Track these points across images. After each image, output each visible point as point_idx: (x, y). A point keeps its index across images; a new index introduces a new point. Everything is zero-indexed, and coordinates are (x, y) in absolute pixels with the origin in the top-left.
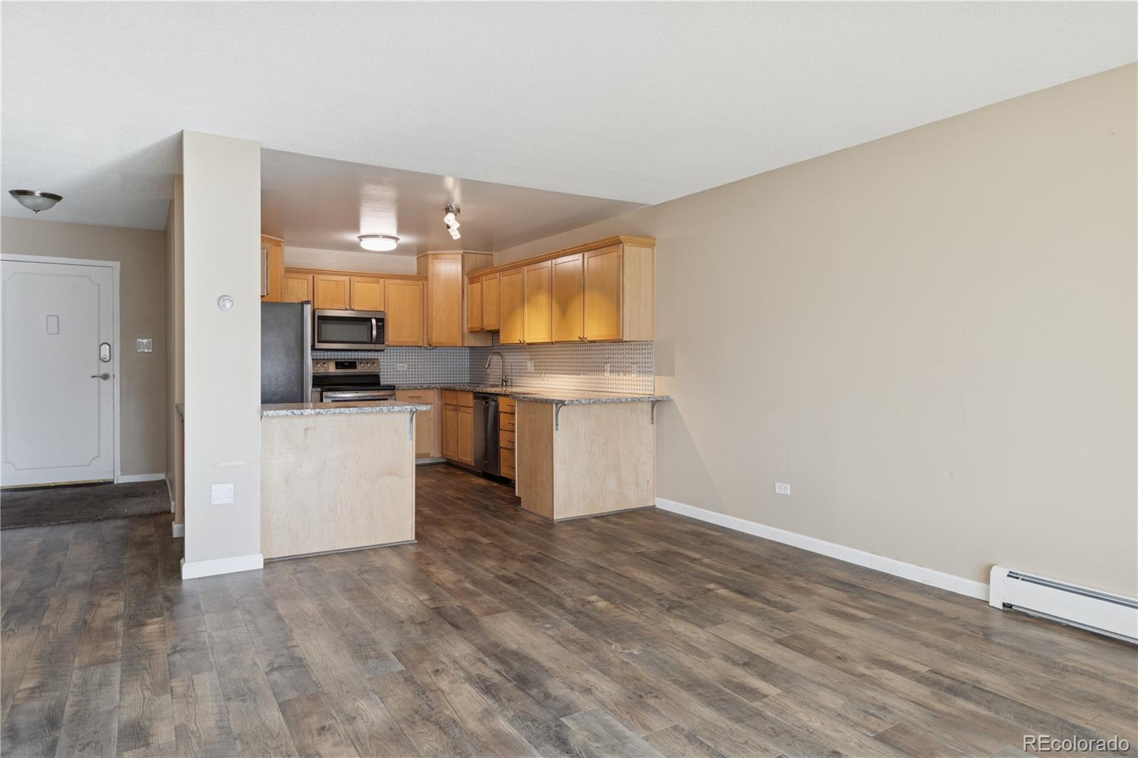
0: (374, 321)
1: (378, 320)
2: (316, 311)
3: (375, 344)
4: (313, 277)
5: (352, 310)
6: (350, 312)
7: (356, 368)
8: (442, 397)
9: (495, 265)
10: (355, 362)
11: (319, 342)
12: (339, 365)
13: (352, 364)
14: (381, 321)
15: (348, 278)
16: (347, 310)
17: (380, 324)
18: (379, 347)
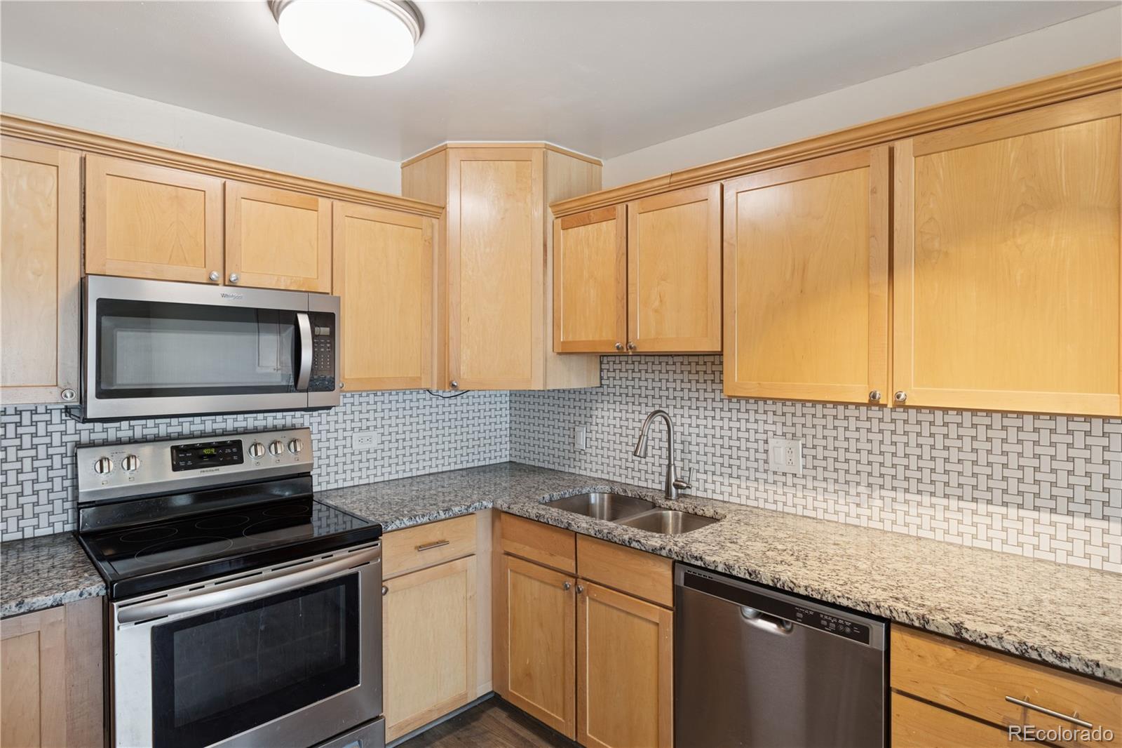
0: (304, 322)
1: (316, 318)
2: (91, 282)
3: (307, 391)
4: (83, 161)
5: (232, 284)
6: (221, 289)
7: (241, 461)
8: (498, 535)
9: (605, 188)
10: (238, 444)
11: (101, 394)
12: (187, 456)
13: (229, 451)
14: (325, 320)
15: (219, 181)
16: (212, 283)
17: (325, 331)
18: (317, 398)
